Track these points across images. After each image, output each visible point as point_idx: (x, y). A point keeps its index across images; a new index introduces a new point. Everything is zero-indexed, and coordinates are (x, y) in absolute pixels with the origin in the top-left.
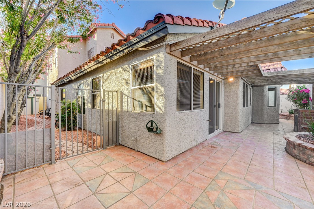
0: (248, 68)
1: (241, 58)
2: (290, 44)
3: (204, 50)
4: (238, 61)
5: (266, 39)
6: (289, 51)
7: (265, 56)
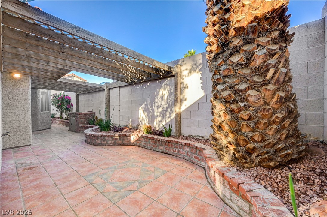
0: (58, 71)
1: (64, 60)
2: (106, 66)
3: (54, 38)
4: (61, 61)
5: (101, 58)
6: (99, 70)
7: (85, 67)
